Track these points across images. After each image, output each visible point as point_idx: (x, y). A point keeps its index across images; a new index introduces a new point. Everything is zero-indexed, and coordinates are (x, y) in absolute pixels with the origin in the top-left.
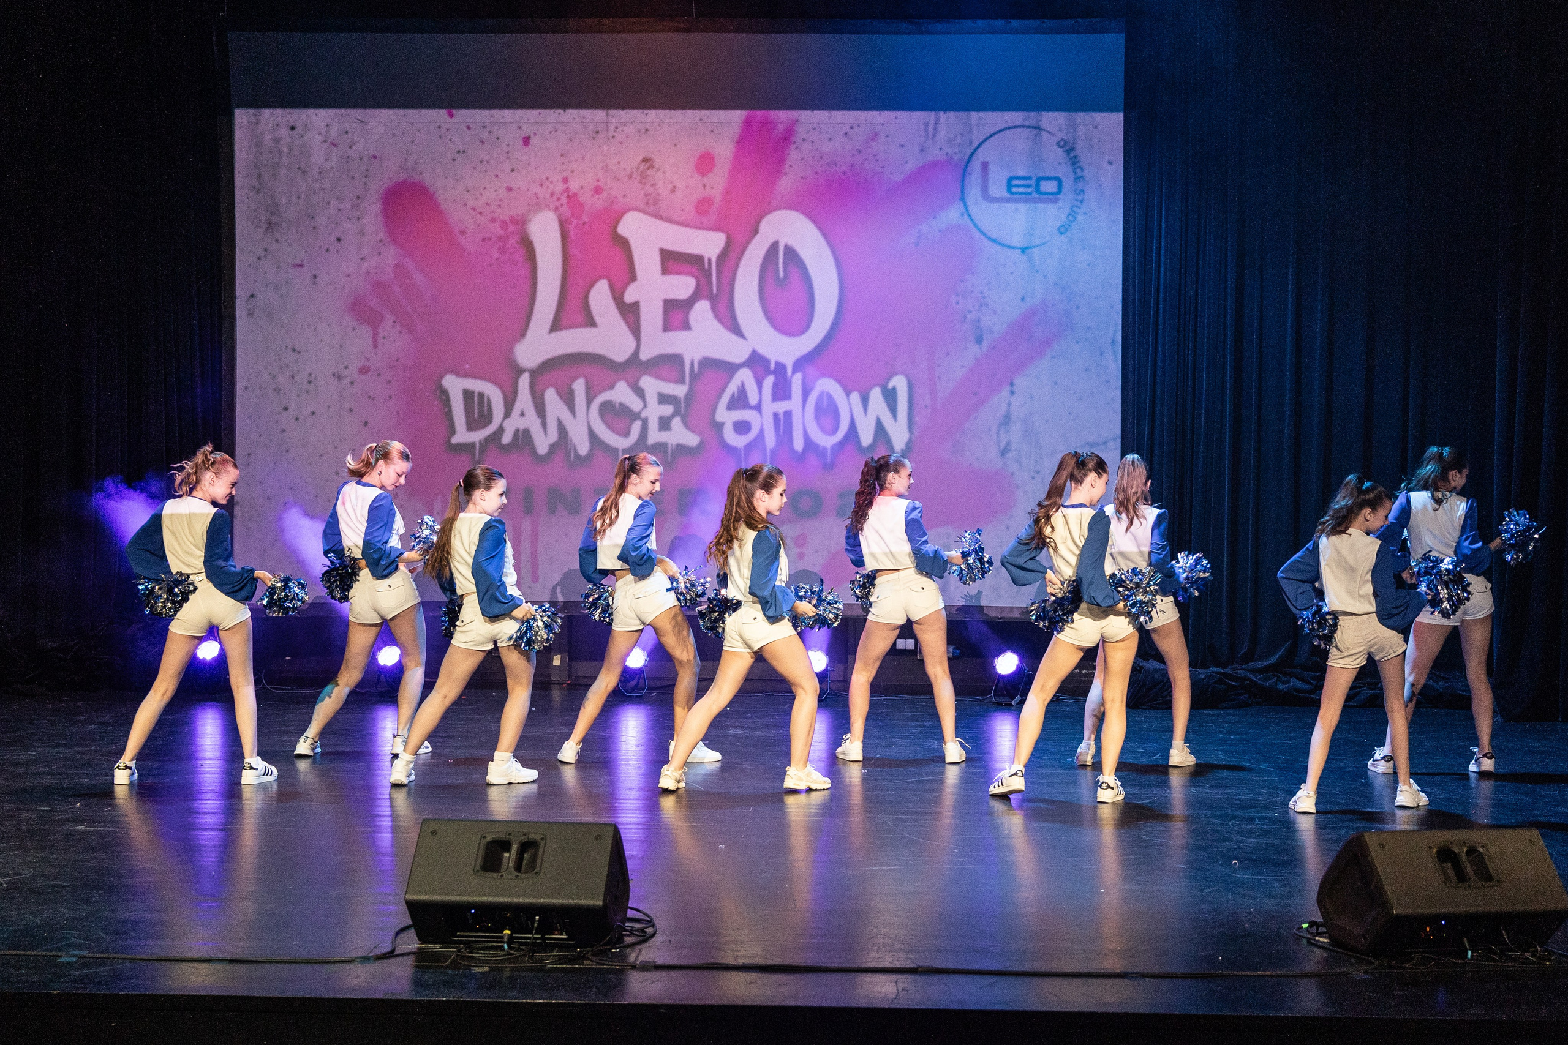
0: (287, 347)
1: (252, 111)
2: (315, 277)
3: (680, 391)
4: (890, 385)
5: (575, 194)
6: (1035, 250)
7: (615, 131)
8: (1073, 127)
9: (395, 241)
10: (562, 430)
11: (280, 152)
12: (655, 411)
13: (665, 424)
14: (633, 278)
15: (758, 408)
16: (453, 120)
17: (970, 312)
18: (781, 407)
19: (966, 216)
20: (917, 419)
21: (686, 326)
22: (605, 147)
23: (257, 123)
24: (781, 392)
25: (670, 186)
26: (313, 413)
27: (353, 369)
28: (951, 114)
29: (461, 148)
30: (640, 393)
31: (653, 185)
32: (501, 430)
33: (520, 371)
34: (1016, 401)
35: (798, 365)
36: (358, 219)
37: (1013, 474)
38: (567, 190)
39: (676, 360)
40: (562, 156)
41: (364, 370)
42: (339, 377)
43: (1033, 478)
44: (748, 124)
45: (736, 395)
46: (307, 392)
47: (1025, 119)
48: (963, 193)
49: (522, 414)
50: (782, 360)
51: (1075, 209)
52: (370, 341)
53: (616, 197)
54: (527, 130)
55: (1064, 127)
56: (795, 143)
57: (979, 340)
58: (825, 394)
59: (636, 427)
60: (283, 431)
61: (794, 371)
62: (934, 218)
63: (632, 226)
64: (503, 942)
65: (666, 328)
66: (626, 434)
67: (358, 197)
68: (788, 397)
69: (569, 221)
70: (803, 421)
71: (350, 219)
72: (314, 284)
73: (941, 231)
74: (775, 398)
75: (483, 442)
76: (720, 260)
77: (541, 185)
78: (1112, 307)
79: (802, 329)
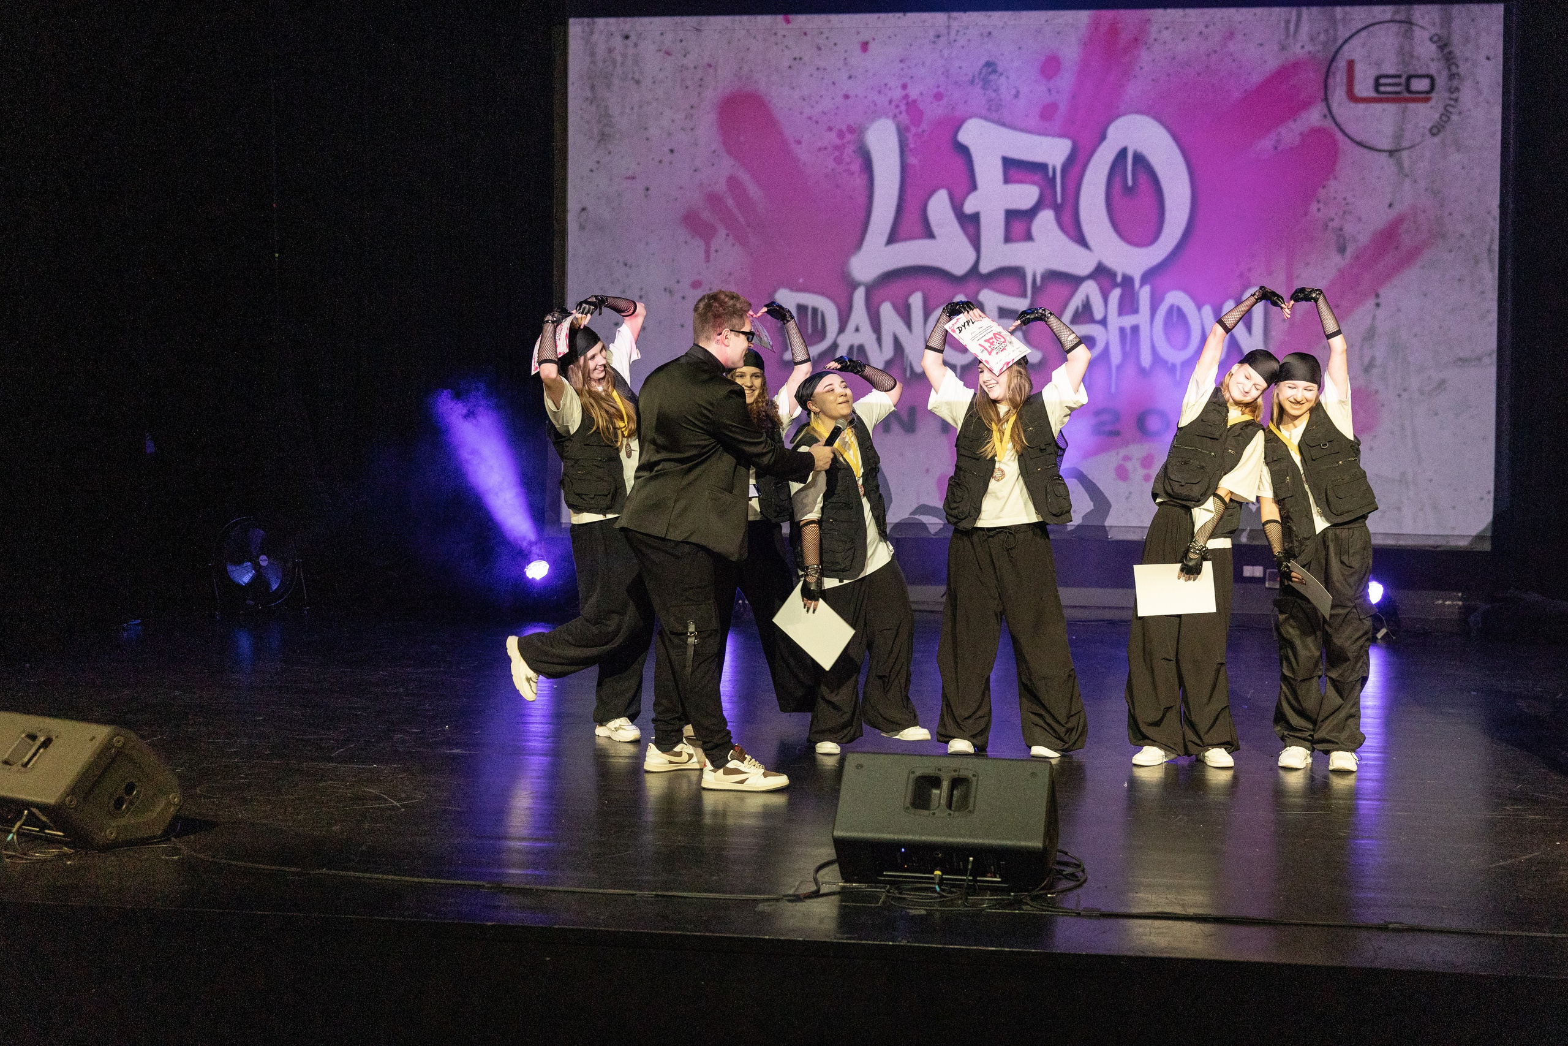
0: (618, 261)
1: (586, 20)
2: (647, 189)
5: (915, 101)
6: (1405, 154)
7: (957, 35)
8: (1447, 21)
9: (729, 152)
10: (898, 345)
11: (614, 63)
14: (973, 187)
15: (1103, 322)
16: (790, 26)
17: (1332, 220)
19: (1329, 117)
20: (1274, 333)
21: (1028, 237)
22: (946, 52)
23: (591, 33)
24: (1128, 305)
25: (1013, 92)
27: (686, 282)
28: (1315, 10)
29: (797, 55)
31: (995, 91)
32: (835, 346)
33: (854, 286)
34: (1381, 314)
35: (1149, 276)
36: (692, 129)
37: (1376, 392)
38: (906, 97)
39: (1017, 273)
40: (901, 61)
41: (697, 285)
42: (669, 291)
43: (1399, 396)
44: (1096, 24)
45: (1080, 309)
47: (1395, 13)
49: (857, 330)
50: (1129, 272)
52: (702, 255)
53: (956, 104)
54: (865, 36)
55: (1437, 20)
56: (1146, 44)
57: (1342, 250)
58: (1175, 309)
61: (1143, 282)
62: (1295, 120)
63: (973, 134)
64: (934, 883)
65: (1008, 239)
67: (692, 107)
68: (1135, 311)
69: (907, 129)
70: (1151, 336)
71: (683, 129)
72: (646, 196)
73: (1301, 134)
74: (1121, 312)
75: (816, 358)
76: (1065, 168)
77: (880, 92)
78: (1489, 212)
79: (1151, 239)
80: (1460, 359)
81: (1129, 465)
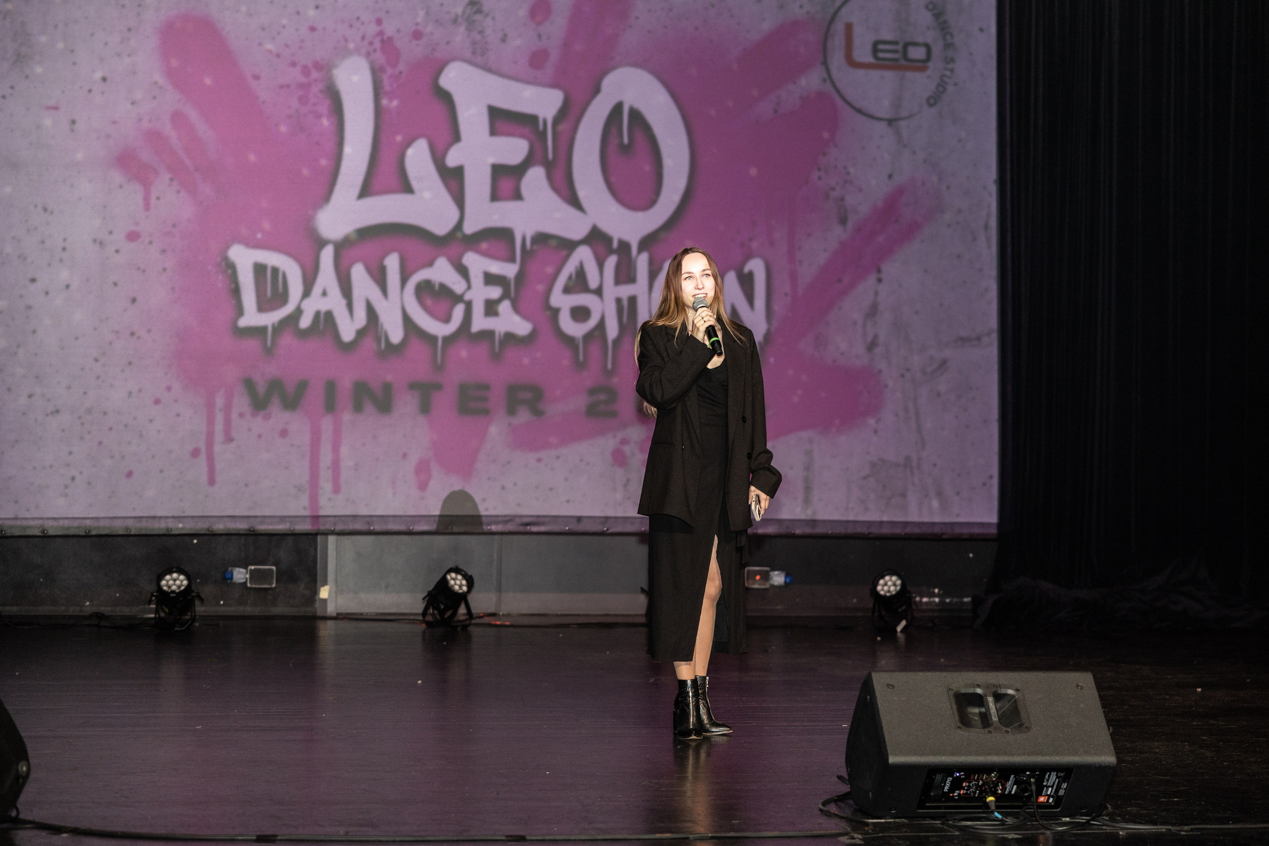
0: (36, 206)
2: (73, 122)
3: (510, 270)
4: (747, 269)
5: (390, 39)
6: (903, 124)
9: (174, 84)
10: (371, 313)
12: (480, 293)
13: (491, 308)
14: (456, 137)
15: (599, 292)
17: (833, 189)
18: (625, 291)
19: (828, 83)
21: (517, 196)
24: (625, 275)
25: (501, 34)
26: (67, 287)
27: (120, 235)
30: (464, 272)
31: (481, 32)
32: (298, 312)
33: (322, 243)
34: (884, 290)
35: (647, 243)
36: (129, 55)
37: (880, 372)
38: (381, 33)
39: (505, 235)
41: (133, 236)
42: (100, 243)
43: (902, 376)
45: (574, 276)
46: (61, 260)
48: (825, 57)
49: (324, 294)
50: (626, 237)
51: (946, 79)
52: (140, 202)
53: (438, 44)
57: (843, 221)
59: (458, 312)
60: (29, 307)
61: (640, 250)
62: (795, 83)
63: (455, 79)
65: (495, 197)
66: (447, 319)
67: (129, 30)
68: (632, 280)
69: (382, 69)
71: (119, 55)
72: (72, 130)
73: (801, 98)
74: (618, 281)
75: (276, 325)
76: (557, 121)
77: (351, 26)
78: (985, 188)
79: (650, 203)
80: (963, 340)
81: (627, 449)
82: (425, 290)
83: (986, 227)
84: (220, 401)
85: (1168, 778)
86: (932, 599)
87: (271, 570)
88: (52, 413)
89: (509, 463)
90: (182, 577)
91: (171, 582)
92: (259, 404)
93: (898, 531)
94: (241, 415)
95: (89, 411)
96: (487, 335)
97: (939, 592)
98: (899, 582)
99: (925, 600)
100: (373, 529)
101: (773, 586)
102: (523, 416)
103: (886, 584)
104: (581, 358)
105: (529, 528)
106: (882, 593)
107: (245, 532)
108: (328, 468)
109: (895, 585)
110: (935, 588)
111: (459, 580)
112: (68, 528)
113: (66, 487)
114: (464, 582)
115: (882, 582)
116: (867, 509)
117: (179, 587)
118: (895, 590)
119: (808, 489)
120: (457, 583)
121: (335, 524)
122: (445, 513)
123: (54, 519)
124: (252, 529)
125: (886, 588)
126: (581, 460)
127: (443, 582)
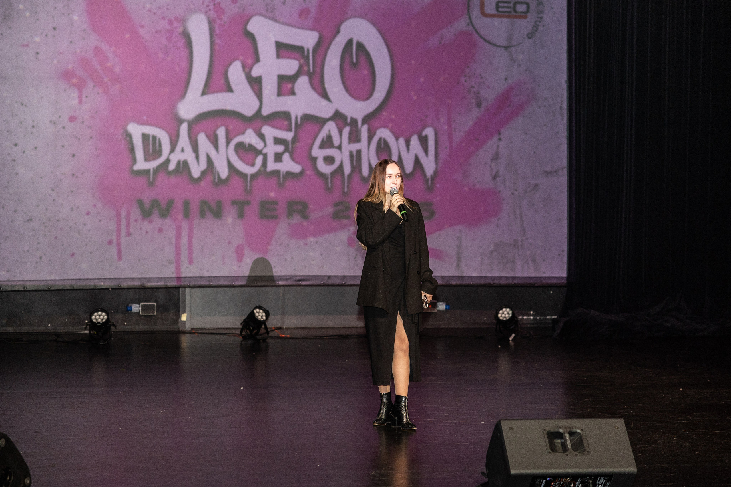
0: (17, 102)
2: (37, 53)
3: (289, 136)
4: (424, 134)
5: (219, 3)
6: (513, 49)
9: (95, 31)
10: (210, 162)
12: (272, 149)
13: (278, 158)
14: (257, 59)
15: (339, 148)
18: (355, 147)
19: (471, 26)
20: (441, 156)
21: (292, 93)
24: (354, 138)
25: (282, 0)
26: (36, 148)
27: (65, 118)
30: (262, 137)
32: (168, 161)
33: (180, 121)
34: (502, 144)
35: (367, 119)
36: (69, 15)
37: (500, 191)
39: (286, 115)
41: (72, 119)
42: (54, 123)
45: (325, 139)
46: (32, 133)
49: (183, 150)
50: (355, 116)
52: (76, 99)
53: (246, 6)
57: (479, 105)
58: (382, 140)
59: (259, 160)
60: (14, 160)
61: (363, 123)
62: (451, 26)
63: (256, 26)
65: (280, 93)
66: (253, 165)
68: (358, 140)
69: (214, 21)
70: (369, 156)
71: (63, 14)
72: (37, 58)
73: (455, 35)
74: (351, 141)
75: (155, 169)
76: (315, 49)
78: (560, 85)
79: (368, 96)
80: (546, 172)
82: (240, 148)
83: (561, 108)
84: (123, 213)
85: (665, 465)
86: (529, 317)
87: (154, 305)
88: (28, 221)
89: (289, 246)
90: (104, 314)
91: (97, 317)
92: (146, 214)
93: (510, 282)
94: (136, 221)
95: (49, 219)
96: (276, 173)
97: (533, 313)
98: (511, 312)
99: (525, 317)
100: (212, 284)
101: (439, 311)
102: (296, 219)
103: (503, 313)
104: (330, 185)
105: (300, 282)
106: (501, 318)
107: (139, 287)
108: (186, 250)
109: (508, 314)
110: (531, 311)
111: (261, 313)
112: (38, 286)
113: (37, 262)
114: (264, 314)
115: (501, 312)
116: (492, 270)
117: (102, 320)
118: (509, 317)
119: (459, 259)
120: (260, 315)
121: (190, 282)
122: (251, 275)
123: (30, 281)
124: (143, 285)
125: (503, 315)
126: (330, 244)
127: (252, 314)
